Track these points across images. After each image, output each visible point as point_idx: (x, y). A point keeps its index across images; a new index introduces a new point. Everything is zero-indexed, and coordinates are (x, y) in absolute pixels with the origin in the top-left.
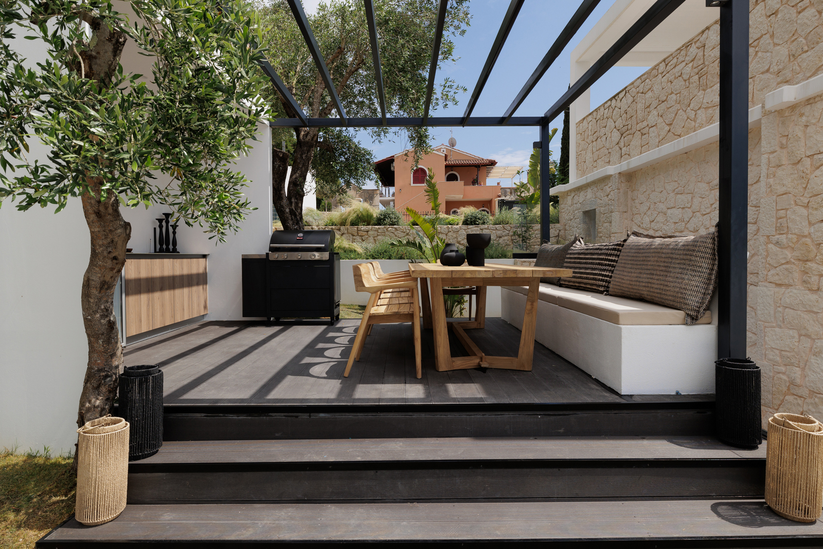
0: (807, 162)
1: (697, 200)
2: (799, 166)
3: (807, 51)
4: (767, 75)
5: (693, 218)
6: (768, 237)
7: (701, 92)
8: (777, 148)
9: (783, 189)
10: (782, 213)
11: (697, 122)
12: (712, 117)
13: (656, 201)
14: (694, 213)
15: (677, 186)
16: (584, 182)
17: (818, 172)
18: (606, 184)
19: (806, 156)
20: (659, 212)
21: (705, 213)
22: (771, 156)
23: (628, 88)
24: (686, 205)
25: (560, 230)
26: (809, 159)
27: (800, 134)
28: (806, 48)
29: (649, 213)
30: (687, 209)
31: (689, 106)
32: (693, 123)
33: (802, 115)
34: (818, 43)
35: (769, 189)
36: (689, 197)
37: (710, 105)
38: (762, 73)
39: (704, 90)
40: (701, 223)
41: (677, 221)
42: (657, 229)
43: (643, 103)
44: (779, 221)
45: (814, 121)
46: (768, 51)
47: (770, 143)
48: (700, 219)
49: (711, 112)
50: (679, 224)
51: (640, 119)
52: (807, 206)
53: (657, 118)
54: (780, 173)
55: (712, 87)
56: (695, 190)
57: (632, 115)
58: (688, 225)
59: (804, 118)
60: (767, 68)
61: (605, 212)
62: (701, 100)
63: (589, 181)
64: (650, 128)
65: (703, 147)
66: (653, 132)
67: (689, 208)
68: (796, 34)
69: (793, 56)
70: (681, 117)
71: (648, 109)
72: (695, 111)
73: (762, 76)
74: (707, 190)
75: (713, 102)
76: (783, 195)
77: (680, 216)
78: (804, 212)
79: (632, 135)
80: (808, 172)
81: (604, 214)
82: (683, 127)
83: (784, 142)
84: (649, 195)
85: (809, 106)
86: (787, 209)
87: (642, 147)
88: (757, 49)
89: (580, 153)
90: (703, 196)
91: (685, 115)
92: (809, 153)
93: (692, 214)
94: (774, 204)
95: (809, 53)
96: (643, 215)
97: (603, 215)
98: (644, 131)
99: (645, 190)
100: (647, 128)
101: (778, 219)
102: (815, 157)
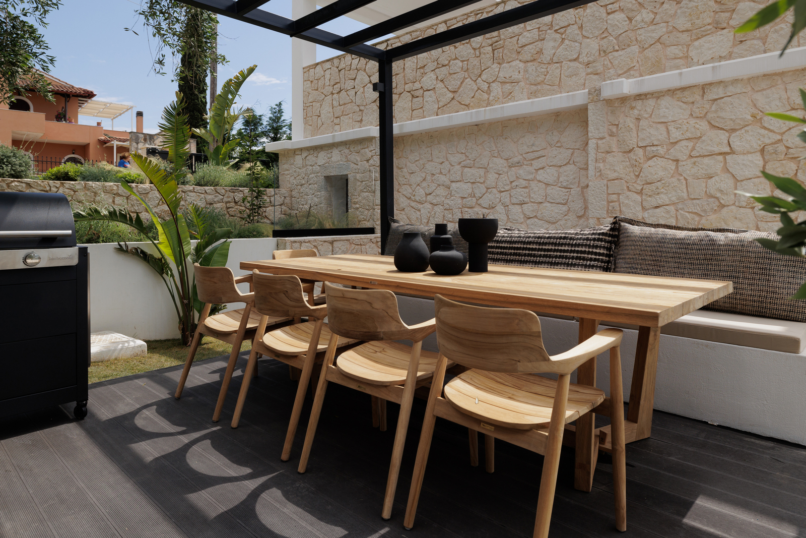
0: (640, 152)
1: (492, 177)
2: (631, 155)
3: (617, 51)
4: (576, 64)
5: (487, 194)
6: (598, 219)
7: (495, 65)
8: (606, 135)
9: (615, 175)
10: (614, 197)
11: (492, 94)
12: (511, 93)
13: (434, 172)
14: (488, 188)
15: (465, 158)
16: (330, 141)
17: (650, 163)
18: (366, 146)
19: (638, 146)
20: (439, 185)
21: (503, 190)
22: (600, 142)
23: (391, 41)
24: (478, 180)
25: (285, 197)
26: (641, 150)
27: (631, 125)
28: (617, 48)
29: (424, 184)
30: (479, 184)
31: (480, 76)
32: (486, 96)
33: (632, 108)
34: (629, 46)
35: (599, 174)
36: (482, 172)
37: (507, 81)
38: (570, 61)
39: (499, 63)
40: (498, 200)
41: (465, 196)
42: (436, 203)
43: (414, 62)
44: (611, 204)
45: (646, 116)
46: (576, 41)
47: (598, 129)
48: (497, 196)
49: (509, 87)
50: (468, 199)
51: (409, 79)
52: (640, 193)
53: (435, 82)
54: (610, 158)
55: (509, 62)
56: (490, 166)
57: (397, 73)
58: (481, 201)
59: (636, 112)
60: (575, 57)
61: (363, 180)
62: (497, 73)
63: (337, 140)
64: (424, 91)
65: (499, 122)
66: (430, 96)
67: (481, 183)
68: (606, 32)
69: (603, 52)
70: (470, 87)
71: (422, 70)
72: (489, 83)
73: (572, 64)
74: (505, 167)
75: (512, 78)
76: (613, 180)
77: (470, 191)
78: (638, 198)
79: (398, 96)
80: (641, 161)
81: (362, 182)
82: (473, 97)
83: (614, 130)
84: (423, 164)
85: (640, 101)
86: (619, 194)
87: (413, 111)
88: (563, 36)
89: (311, 104)
90: (501, 172)
91: (475, 86)
92: (641, 144)
93: (485, 189)
94: (605, 188)
95: (620, 53)
96: (415, 186)
97: (359, 183)
98: (416, 93)
99: (418, 159)
100: (421, 91)
101: (609, 202)
102: (648, 148)
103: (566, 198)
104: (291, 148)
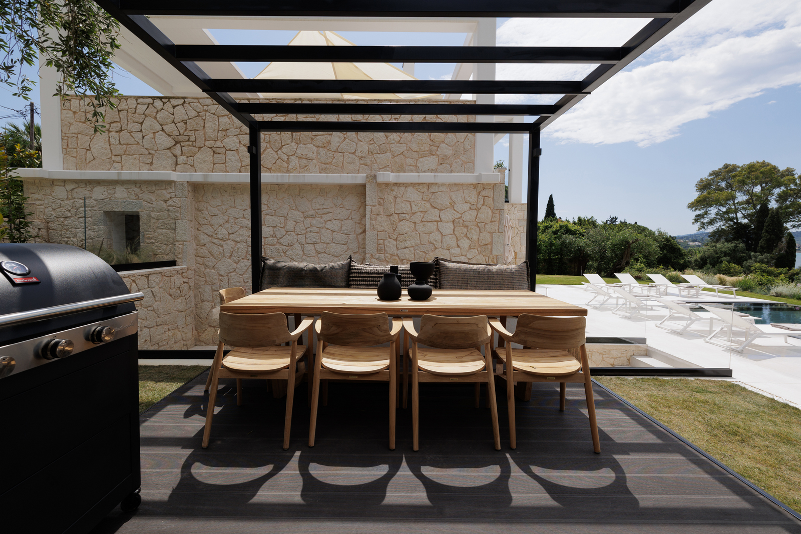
0: (396, 216)
1: (290, 224)
2: (391, 217)
3: (379, 154)
4: (353, 156)
5: (287, 236)
6: (372, 254)
7: (293, 144)
8: (377, 205)
9: (382, 229)
10: (381, 242)
11: (291, 164)
12: (306, 166)
13: (237, 217)
14: (287, 232)
15: (267, 208)
16: (115, 178)
17: (401, 223)
18: (163, 188)
19: (395, 213)
20: (242, 227)
21: (300, 233)
22: (373, 208)
23: (189, 100)
24: (279, 225)
26: (396, 215)
27: (392, 200)
28: (379, 152)
29: (227, 225)
30: (280, 228)
31: (280, 149)
32: (286, 165)
33: (392, 190)
34: (386, 152)
35: (372, 227)
36: (282, 219)
37: (303, 157)
38: (350, 153)
39: (297, 143)
40: (296, 240)
41: (268, 236)
42: (239, 241)
43: (215, 124)
44: (380, 246)
45: (400, 196)
46: (354, 142)
47: (372, 200)
48: (295, 237)
49: (305, 162)
50: (270, 239)
51: (209, 137)
52: (396, 240)
53: (238, 145)
54: (379, 218)
55: (305, 144)
56: (290, 215)
57: (197, 129)
58: (281, 241)
59: (394, 193)
60: (353, 151)
61: (160, 218)
62: (295, 150)
63: (124, 178)
64: (227, 150)
66: (233, 156)
67: (281, 228)
68: (372, 141)
69: (371, 152)
70: (272, 155)
71: (224, 133)
72: (289, 156)
73: (351, 155)
74: (302, 217)
75: (308, 156)
76: (381, 231)
77: (272, 233)
78: (395, 243)
79: (197, 149)
80: (397, 222)
81: (158, 220)
82: (274, 164)
83: (382, 202)
84: (226, 209)
85: (397, 187)
86: (384, 240)
87: (214, 164)
88: (345, 136)
89: (76, 136)
90: (298, 221)
91: (276, 155)
92: (396, 212)
93: (285, 232)
94: (376, 236)
95: (381, 155)
96: (217, 226)
97: (155, 221)
98: (218, 150)
99: (220, 204)
100: (224, 150)
101: (378, 244)
102: (401, 214)
103: (347, 240)
104: (47, 177)
